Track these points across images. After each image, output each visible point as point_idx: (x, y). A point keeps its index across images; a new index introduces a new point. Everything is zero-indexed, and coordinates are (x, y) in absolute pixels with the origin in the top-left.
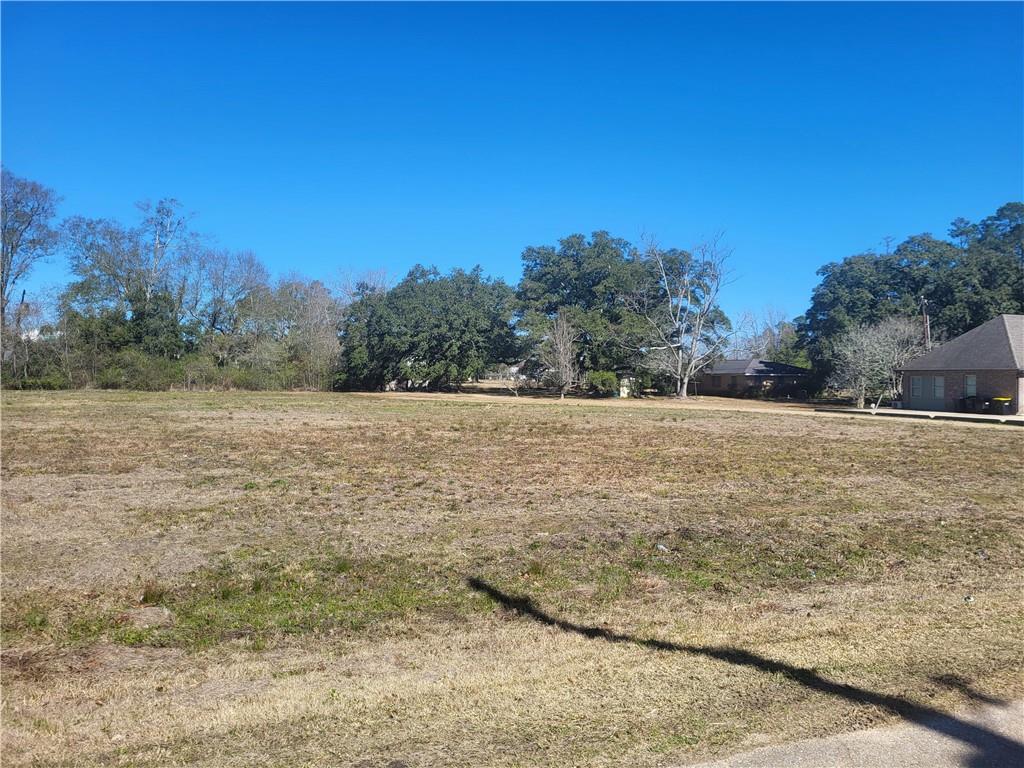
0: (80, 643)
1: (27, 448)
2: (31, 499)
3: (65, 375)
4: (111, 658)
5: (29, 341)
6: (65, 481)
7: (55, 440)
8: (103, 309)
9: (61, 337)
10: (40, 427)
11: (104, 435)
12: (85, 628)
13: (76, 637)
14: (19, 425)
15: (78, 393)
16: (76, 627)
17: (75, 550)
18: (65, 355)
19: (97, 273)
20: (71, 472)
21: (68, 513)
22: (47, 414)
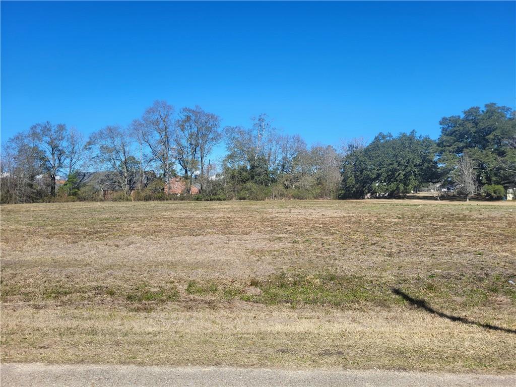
0: (228, 298)
1: (211, 224)
2: (212, 244)
3: (225, 194)
4: (239, 304)
5: (212, 180)
6: (224, 237)
7: (221, 221)
8: (239, 165)
9: (223, 178)
10: (216, 216)
11: (239, 219)
12: (230, 293)
13: (227, 296)
14: (209, 215)
15: (230, 202)
16: (227, 292)
17: (226, 263)
18: (225, 186)
19: (236, 150)
20: (227, 234)
21: (225, 249)
22: (219, 210)
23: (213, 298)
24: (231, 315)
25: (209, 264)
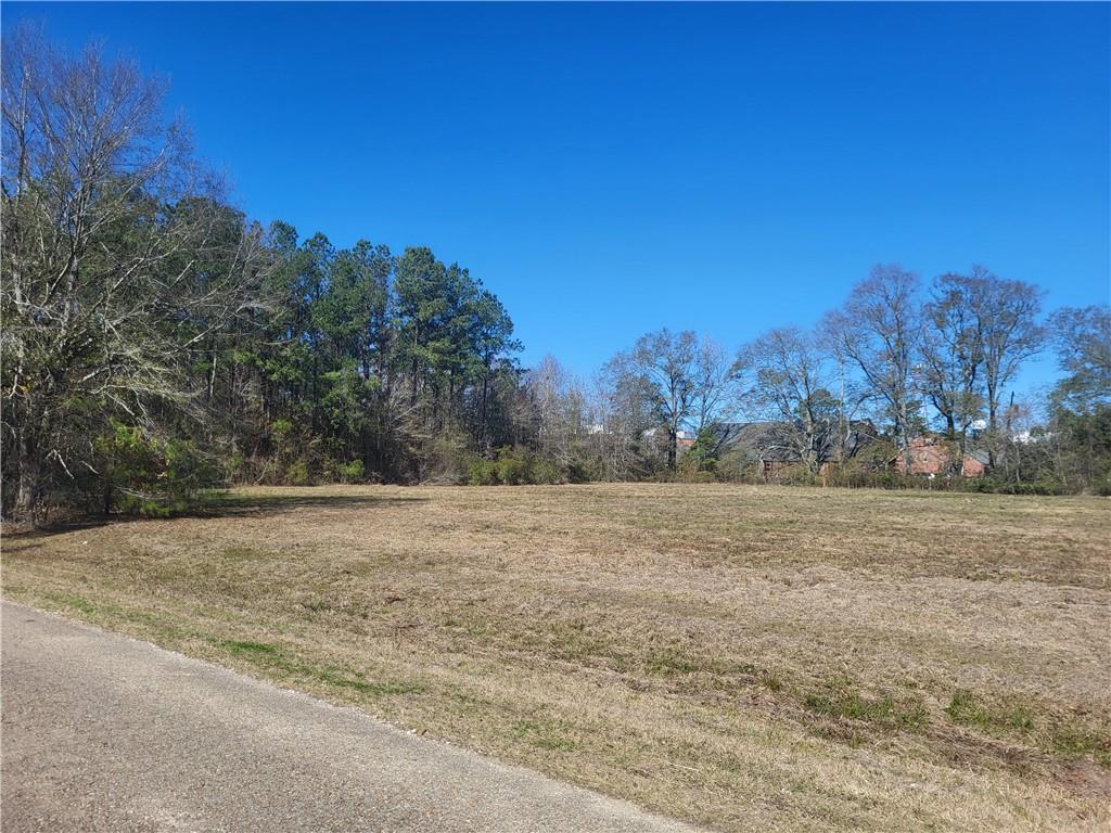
0: (1064, 754)
1: (1017, 553)
2: (1019, 604)
3: (1058, 479)
4: (1096, 778)
5: (1020, 444)
6: (1054, 592)
7: (1046, 548)
8: (1098, 406)
9: (1052, 439)
10: (1031, 534)
11: (1100, 547)
12: (1071, 741)
13: (1061, 748)
14: (1011, 530)
15: (1074, 499)
16: (1060, 738)
17: (1060, 660)
18: (1057, 458)
19: (1088, 366)
20: (1061, 582)
21: (1055, 623)
22: (1038, 520)
23: (1020, 747)
24: (1072, 803)
25: (1010, 655)
